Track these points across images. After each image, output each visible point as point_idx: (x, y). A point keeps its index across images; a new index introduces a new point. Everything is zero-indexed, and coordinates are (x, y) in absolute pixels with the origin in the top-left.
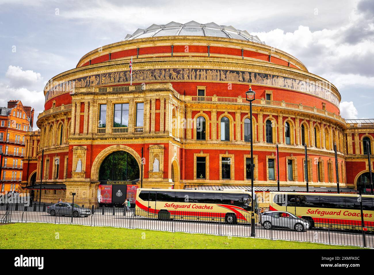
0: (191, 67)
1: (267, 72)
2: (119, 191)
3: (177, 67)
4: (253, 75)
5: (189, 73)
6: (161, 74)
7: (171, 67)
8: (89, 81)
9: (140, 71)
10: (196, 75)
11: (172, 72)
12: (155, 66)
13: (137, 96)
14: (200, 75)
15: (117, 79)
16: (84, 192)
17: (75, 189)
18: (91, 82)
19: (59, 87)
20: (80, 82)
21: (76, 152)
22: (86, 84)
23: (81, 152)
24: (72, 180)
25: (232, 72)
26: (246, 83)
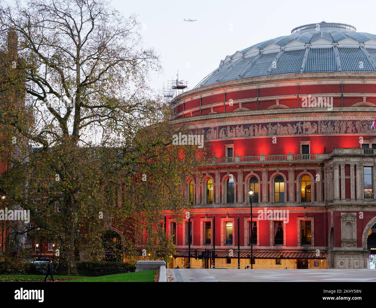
8: (302, 127)
15: (344, 129)
17: (347, 258)
18: (304, 130)
19: (242, 128)
20: (286, 128)
21: (345, 219)
22: (295, 131)
23: (351, 219)
24: (342, 249)
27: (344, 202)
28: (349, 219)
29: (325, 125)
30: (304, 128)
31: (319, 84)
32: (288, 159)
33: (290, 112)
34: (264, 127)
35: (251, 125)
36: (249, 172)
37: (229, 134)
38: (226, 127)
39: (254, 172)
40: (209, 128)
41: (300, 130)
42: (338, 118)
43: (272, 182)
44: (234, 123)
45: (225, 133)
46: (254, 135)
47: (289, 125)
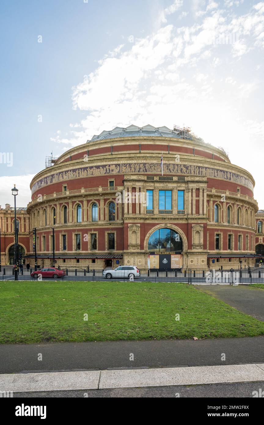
0: (196, 164)
1: (239, 173)
2: (165, 259)
3: (186, 163)
4: (232, 174)
5: (195, 169)
6: (174, 168)
7: (182, 164)
8: (109, 169)
9: (157, 164)
10: (199, 171)
11: (182, 167)
12: (169, 161)
13: (179, 185)
14: (202, 171)
15: (137, 169)
16: (140, 261)
17: (132, 258)
18: (111, 171)
19: (72, 172)
20: (99, 170)
21: (131, 229)
22: (105, 172)
23: (135, 229)
24: (129, 251)
25: (221, 171)
26: (228, 180)
27: (131, 216)
28: (134, 228)
29: (125, 167)
30: (111, 169)
31: (125, 144)
32: (99, 191)
33: (102, 158)
34: (85, 170)
35: (76, 169)
37: (65, 177)
38: (62, 172)
39: (79, 201)
40: (53, 175)
41: (108, 171)
42: (134, 162)
43: (90, 207)
44: (67, 169)
45: (62, 177)
46: (79, 177)
47: (101, 168)
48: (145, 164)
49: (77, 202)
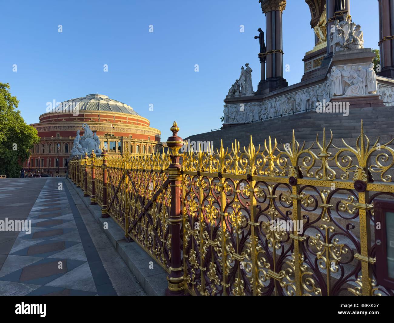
0: (127, 128)
1: (149, 130)
3: (123, 127)
6: (117, 129)
19: (63, 127)
20: (78, 128)
22: (82, 129)
25: (140, 130)
26: (143, 134)
34: (71, 127)
35: (66, 126)
36: (65, 142)
37: (58, 129)
38: (57, 126)
39: (67, 142)
40: (51, 127)
42: (97, 125)
44: (60, 125)
46: (67, 130)
47: (80, 127)
48: (102, 127)
49: (66, 143)
